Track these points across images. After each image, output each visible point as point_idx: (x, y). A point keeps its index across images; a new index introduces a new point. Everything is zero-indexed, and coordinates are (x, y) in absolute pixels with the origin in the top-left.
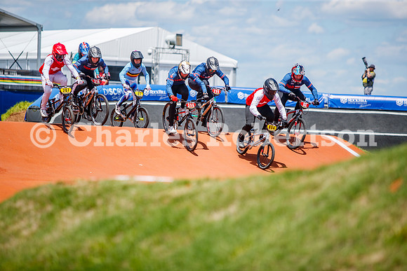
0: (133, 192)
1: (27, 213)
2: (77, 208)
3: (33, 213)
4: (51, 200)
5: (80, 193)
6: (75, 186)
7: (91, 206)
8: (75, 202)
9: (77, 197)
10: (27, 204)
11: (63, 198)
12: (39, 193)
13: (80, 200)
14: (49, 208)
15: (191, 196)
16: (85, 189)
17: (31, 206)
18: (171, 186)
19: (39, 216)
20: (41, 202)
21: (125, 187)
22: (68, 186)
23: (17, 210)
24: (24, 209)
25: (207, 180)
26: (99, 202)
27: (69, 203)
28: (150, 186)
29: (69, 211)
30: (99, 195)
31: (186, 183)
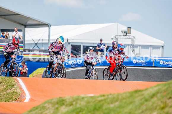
0: (86, 99)
1: (49, 108)
2: (67, 106)
3: (51, 107)
4: (57, 103)
5: (68, 100)
6: (66, 98)
7: (71, 104)
8: (65, 104)
9: (66, 102)
10: (49, 105)
11: (61, 102)
12: (53, 101)
13: (68, 103)
14: (57, 106)
15: (105, 100)
16: (69, 99)
17: (50, 106)
18: (98, 97)
19: (53, 108)
20: (54, 104)
21: (83, 98)
22: (63, 98)
23: (45, 107)
24: (48, 106)
25: (111, 94)
26: (74, 103)
27: (63, 104)
28: (92, 97)
29: (64, 107)
30: (74, 101)
31: (104, 96)
